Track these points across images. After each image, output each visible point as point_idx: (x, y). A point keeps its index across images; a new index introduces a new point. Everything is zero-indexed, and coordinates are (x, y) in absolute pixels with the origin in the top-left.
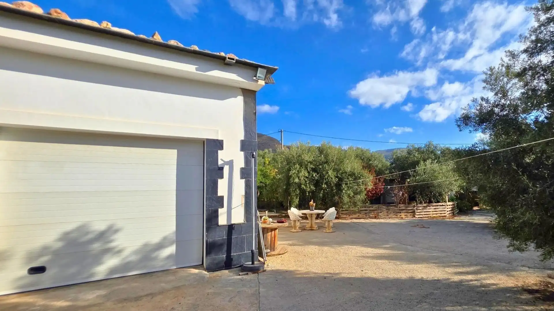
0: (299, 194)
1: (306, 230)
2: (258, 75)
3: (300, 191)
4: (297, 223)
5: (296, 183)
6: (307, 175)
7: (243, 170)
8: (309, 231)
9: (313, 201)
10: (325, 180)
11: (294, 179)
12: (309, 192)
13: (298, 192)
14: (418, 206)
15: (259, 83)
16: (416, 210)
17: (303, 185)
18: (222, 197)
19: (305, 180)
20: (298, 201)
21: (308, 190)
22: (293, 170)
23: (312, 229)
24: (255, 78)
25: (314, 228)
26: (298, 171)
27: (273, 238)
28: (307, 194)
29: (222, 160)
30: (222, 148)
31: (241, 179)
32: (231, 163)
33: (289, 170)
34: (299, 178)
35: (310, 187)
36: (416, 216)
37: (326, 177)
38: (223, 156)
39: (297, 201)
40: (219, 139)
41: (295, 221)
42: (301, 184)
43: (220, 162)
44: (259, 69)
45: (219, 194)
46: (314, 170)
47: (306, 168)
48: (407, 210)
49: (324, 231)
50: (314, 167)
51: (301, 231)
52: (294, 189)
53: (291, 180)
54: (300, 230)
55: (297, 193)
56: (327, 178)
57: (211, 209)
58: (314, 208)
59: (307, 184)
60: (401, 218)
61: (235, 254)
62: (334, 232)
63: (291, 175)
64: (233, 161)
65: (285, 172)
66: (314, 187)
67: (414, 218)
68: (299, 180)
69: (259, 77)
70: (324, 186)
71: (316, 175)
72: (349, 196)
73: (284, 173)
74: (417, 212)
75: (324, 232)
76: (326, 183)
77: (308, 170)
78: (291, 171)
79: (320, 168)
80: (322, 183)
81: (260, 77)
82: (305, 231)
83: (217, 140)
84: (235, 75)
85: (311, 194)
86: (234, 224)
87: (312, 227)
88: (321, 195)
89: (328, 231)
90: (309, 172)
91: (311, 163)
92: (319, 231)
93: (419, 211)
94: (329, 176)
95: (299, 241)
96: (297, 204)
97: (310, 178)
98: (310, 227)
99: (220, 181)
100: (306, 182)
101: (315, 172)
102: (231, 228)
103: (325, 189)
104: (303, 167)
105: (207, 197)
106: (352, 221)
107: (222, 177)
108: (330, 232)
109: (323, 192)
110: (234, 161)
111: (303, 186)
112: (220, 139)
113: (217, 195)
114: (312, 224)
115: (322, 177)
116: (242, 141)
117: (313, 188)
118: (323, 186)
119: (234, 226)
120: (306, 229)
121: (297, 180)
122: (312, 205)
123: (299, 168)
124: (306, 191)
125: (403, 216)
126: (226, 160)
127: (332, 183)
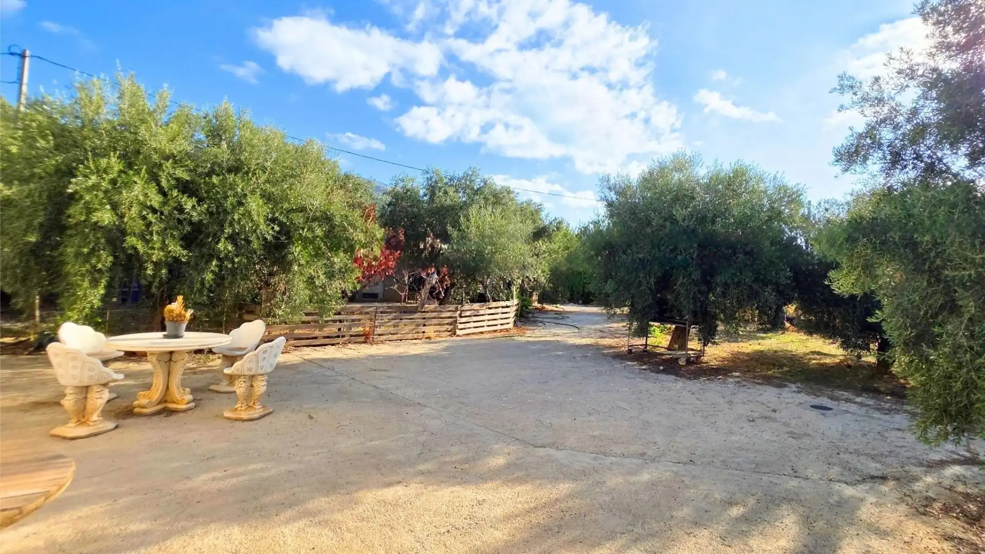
0: (110, 269)
1: (140, 415)
3: (116, 257)
4: (92, 395)
5: (96, 227)
6: (156, 200)
8: (155, 418)
9: (185, 299)
10: (231, 225)
11: (89, 211)
12: (157, 265)
13: (106, 259)
14: (463, 308)
16: (458, 319)
17: (133, 238)
19: (144, 218)
20: (98, 297)
21: (157, 255)
22: (86, 176)
23: (165, 411)
25: (174, 402)
26: (113, 182)
28: (149, 272)
34: (115, 207)
35: (164, 247)
36: (458, 332)
37: (236, 217)
39: (95, 296)
41: (88, 387)
42: (124, 233)
46: (186, 188)
47: (154, 178)
48: (441, 318)
49: (227, 414)
50: (186, 176)
51: (115, 427)
52: (86, 250)
53: (76, 213)
54: (110, 425)
55: (100, 266)
56: (239, 219)
58: (184, 326)
59: (151, 234)
60: (427, 338)
62: (270, 413)
63: (76, 192)
65: (41, 178)
66: (181, 246)
67: (454, 338)
68: (117, 215)
70: (224, 246)
71: (193, 207)
72: (311, 281)
73: (36, 180)
74: (460, 323)
75: (228, 418)
76: (232, 238)
77: (158, 184)
78: (75, 176)
79: (214, 186)
80: (215, 235)
82: (130, 421)
85: (164, 271)
87: (166, 401)
88: (209, 276)
89: (245, 416)
90: (162, 192)
91: (176, 160)
92: (197, 412)
93: (464, 320)
94: (248, 214)
95: (122, 502)
96: (92, 307)
97: (166, 212)
98: (159, 403)
100: (149, 224)
101: (190, 196)
103: (226, 255)
104: (138, 172)
106: (306, 357)
108: (256, 416)
109: (220, 267)
111: (131, 241)
114: (168, 388)
115: (219, 215)
117: (176, 249)
118: (221, 246)
120: (136, 410)
121: (105, 217)
122: (180, 315)
123: (121, 172)
124: (146, 262)
125: (432, 335)
127: (253, 238)
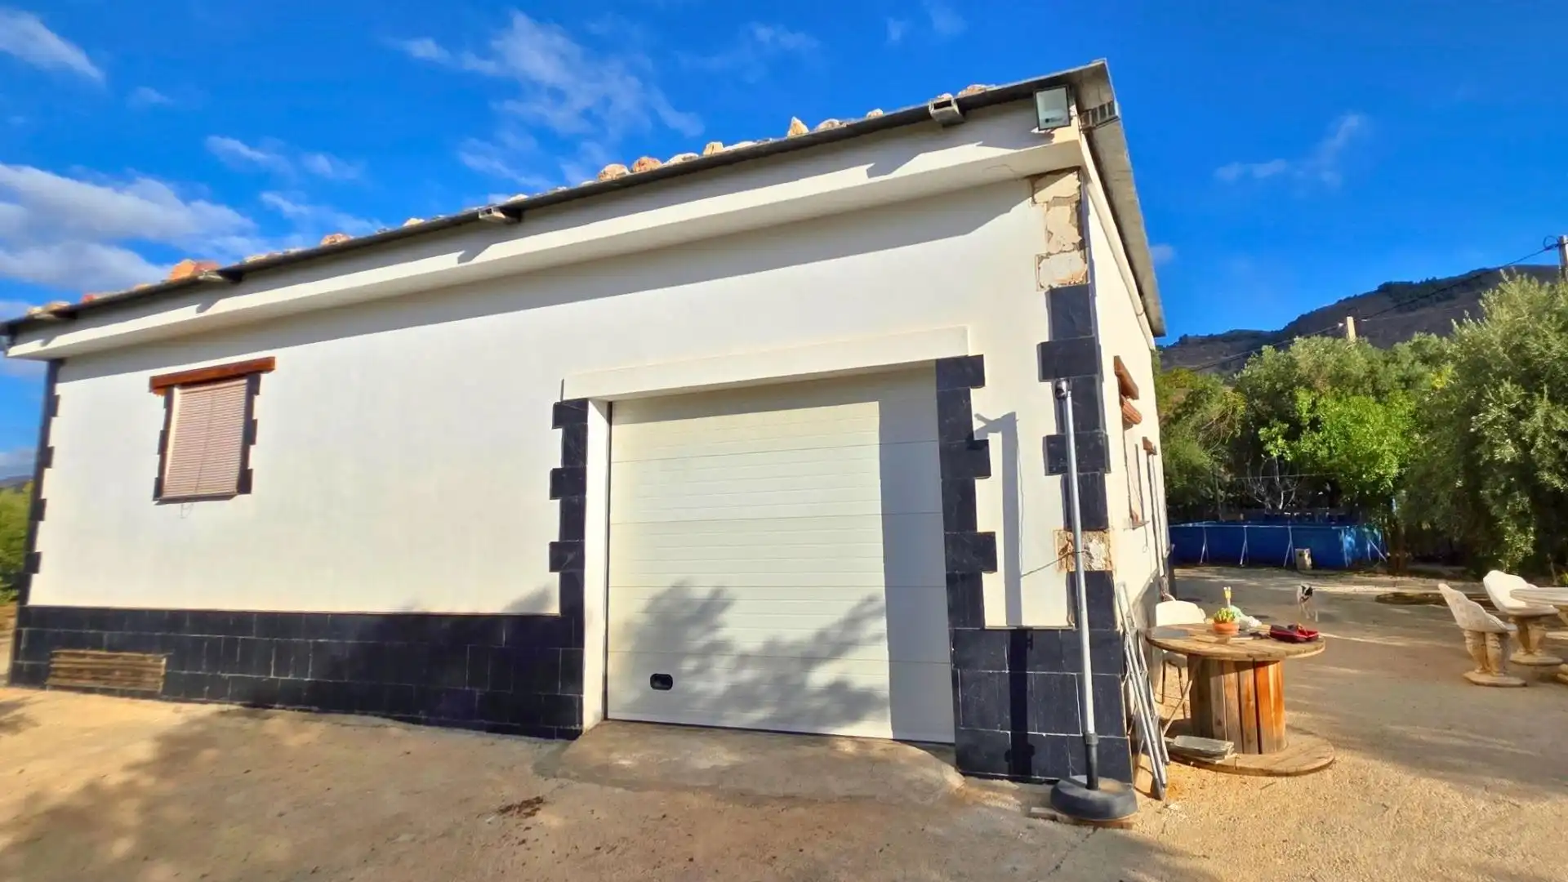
2: (1042, 116)
5: (1503, 465)
7: (1052, 445)
13: (1523, 501)
15: (1055, 141)
18: (990, 538)
24: (1036, 131)
27: (1249, 700)
29: (980, 418)
30: (980, 382)
31: (1046, 475)
32: (1007, 425)
33: (1473, 409)
38: (984, 404)
39: (1523, 543)
40: (970, 355)
41: (1483, 634)
42: (1534, 469)
43: (977, 425)
44: (1041, 98)
45: (982, 526)
51: (1525, 685)
57: (961, 572)
61: (1044, 734)
64: (1014, 418)
68: (1522, 448)
69: (1047, 121)
81: (1053, 120)
83: (966, 357)
84: (975, 145)
86: (1030, 629)
99: (980, 485)
102: (1021, 640)
105: (948, 535)
107: (986, 472)
110: (1017, 418)
112: (971, 353)
113: (976, 528)
116: (1044, 349)
119: (1032, 636)
126: (992, 418)
